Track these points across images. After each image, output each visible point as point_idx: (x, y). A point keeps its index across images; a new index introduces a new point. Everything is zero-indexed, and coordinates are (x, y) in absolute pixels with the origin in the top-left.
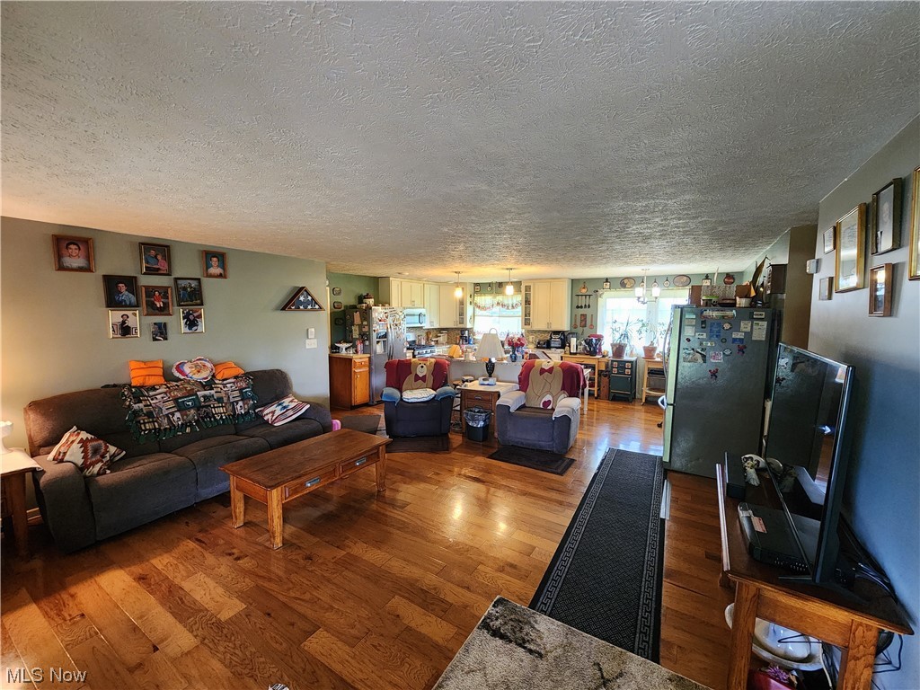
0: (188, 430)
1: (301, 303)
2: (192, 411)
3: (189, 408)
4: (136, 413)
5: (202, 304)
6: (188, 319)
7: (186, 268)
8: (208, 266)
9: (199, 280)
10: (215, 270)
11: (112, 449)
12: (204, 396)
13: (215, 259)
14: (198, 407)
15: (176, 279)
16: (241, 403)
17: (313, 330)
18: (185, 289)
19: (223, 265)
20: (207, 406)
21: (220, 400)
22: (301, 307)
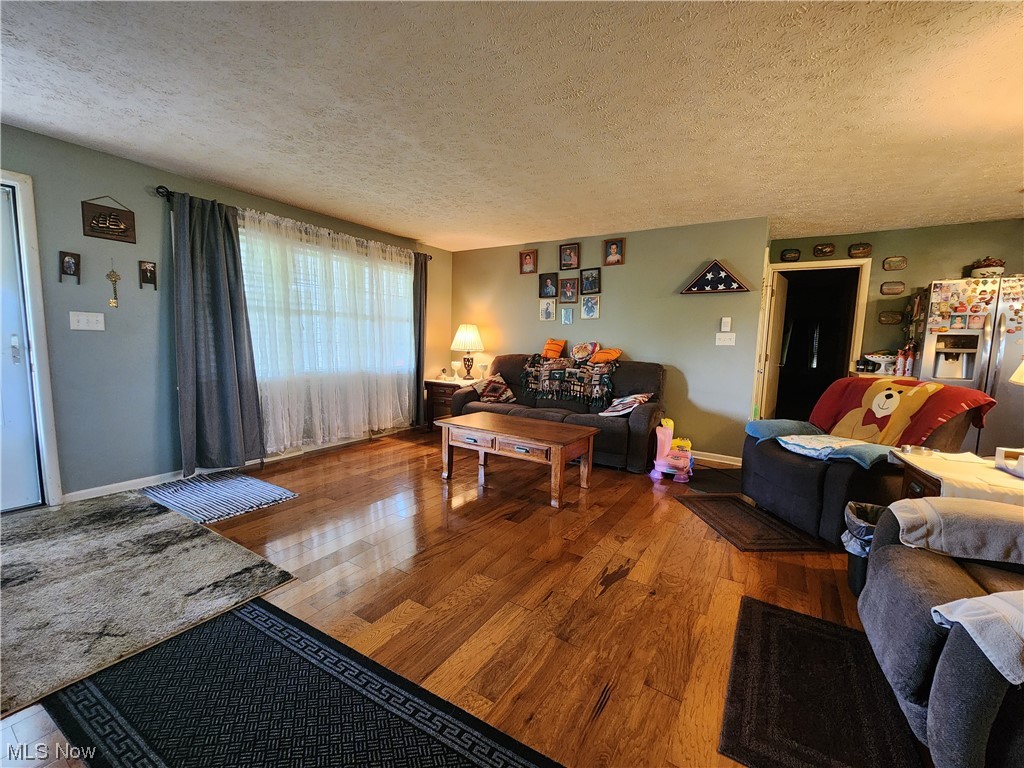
0: (550, 397)
1: (708, 283)
2: (557, 382)
3: (555, 379)
4: (528, 374)
5: (599, 292)
6: (588, 306)
7: (591, 259)
8: (607, 254)
9: (599, 269)
10: (613, 258)
11: (509, 393)
12: (570, 373)
13: (614, 247)
14: (562, 381)
15: (581, 271)
16: (598, 387)
17: (729, 319)
18: (587, 279)
19: (621, 252)
20: (568, 382)
21: (581, 379)
22: (708, 288)
